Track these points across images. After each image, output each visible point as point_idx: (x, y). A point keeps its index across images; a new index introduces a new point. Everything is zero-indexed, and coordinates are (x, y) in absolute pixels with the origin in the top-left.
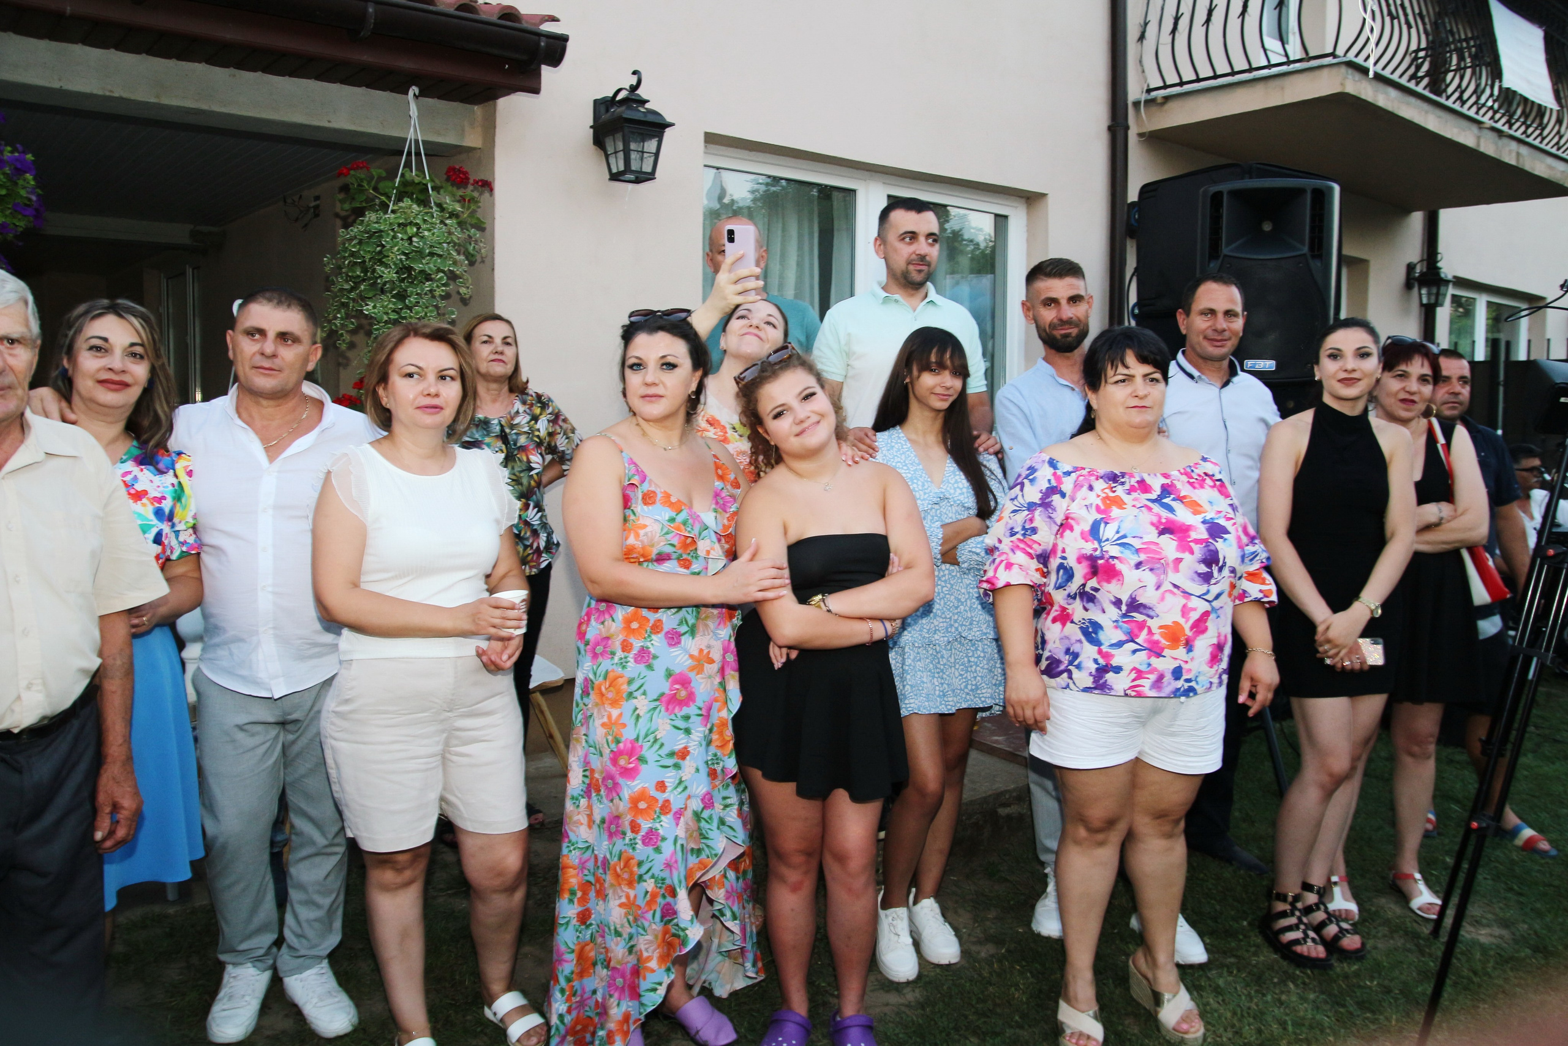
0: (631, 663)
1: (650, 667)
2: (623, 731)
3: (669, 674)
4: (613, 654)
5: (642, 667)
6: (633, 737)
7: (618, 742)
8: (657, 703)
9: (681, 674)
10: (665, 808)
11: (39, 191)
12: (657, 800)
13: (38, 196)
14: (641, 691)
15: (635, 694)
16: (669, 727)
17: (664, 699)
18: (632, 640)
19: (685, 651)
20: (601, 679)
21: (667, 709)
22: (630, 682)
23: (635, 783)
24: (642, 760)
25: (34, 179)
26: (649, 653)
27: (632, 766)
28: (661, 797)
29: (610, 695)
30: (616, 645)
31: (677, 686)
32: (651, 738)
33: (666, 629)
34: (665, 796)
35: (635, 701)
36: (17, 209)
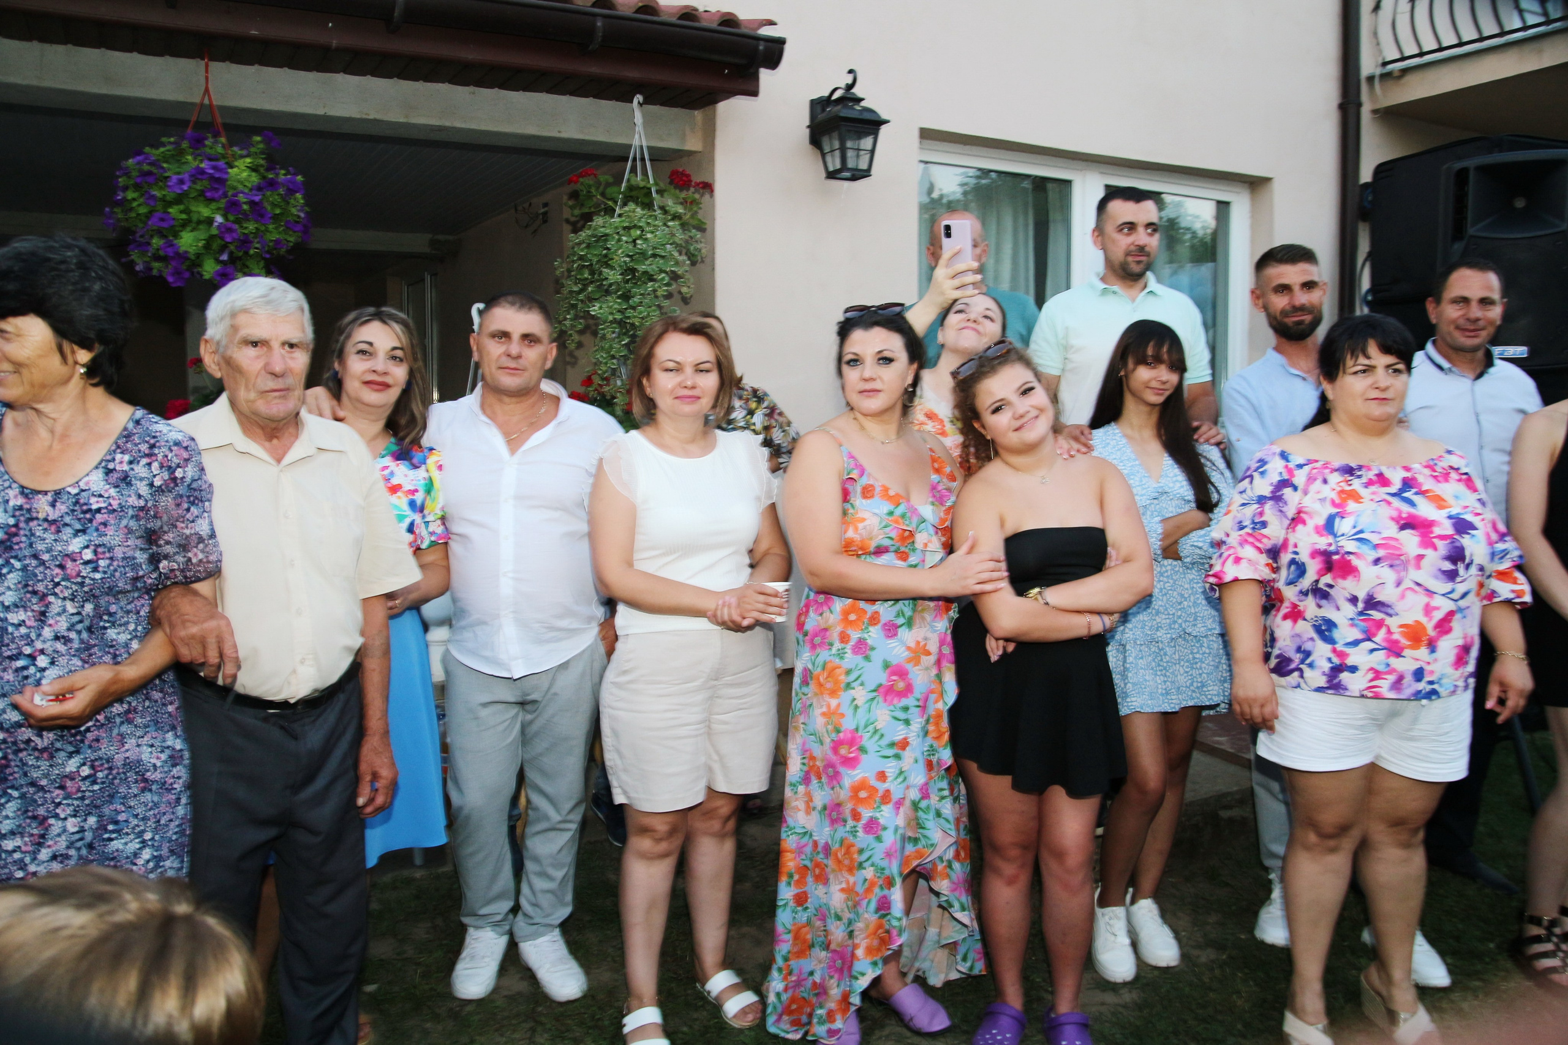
0: (849, 654)
1: (867, 658)
2: (843, 721)
3: (887, 665)
4: (831, 645)
5: (859, 658)
6: (853, 727)
7: (838, 731)
8: (875, 694)
9: (897, 665)
10: (886, 797)
11: (307, 209)
12: (877, 790)
13: (307, 213)
14: (859, 682)
15: (853, 685)
16: (888, 718)
17: (882, 690)
18: (850, 632)
19: (902, 642)
20: (819, 669)
21: (885, 700)
22: (848, 672)
23: (855, 772)
24: (862, 750)
25: (304, 198)
26: (866, 644)
27: (852, 755)
28: (882, 787)
29: (828, 686)
30: (834, 635)
31: (894, 678)
32: (871, 728)
33: (883, 620)
34: (886, 786)
35: (852, 692)
36: (289, 226)
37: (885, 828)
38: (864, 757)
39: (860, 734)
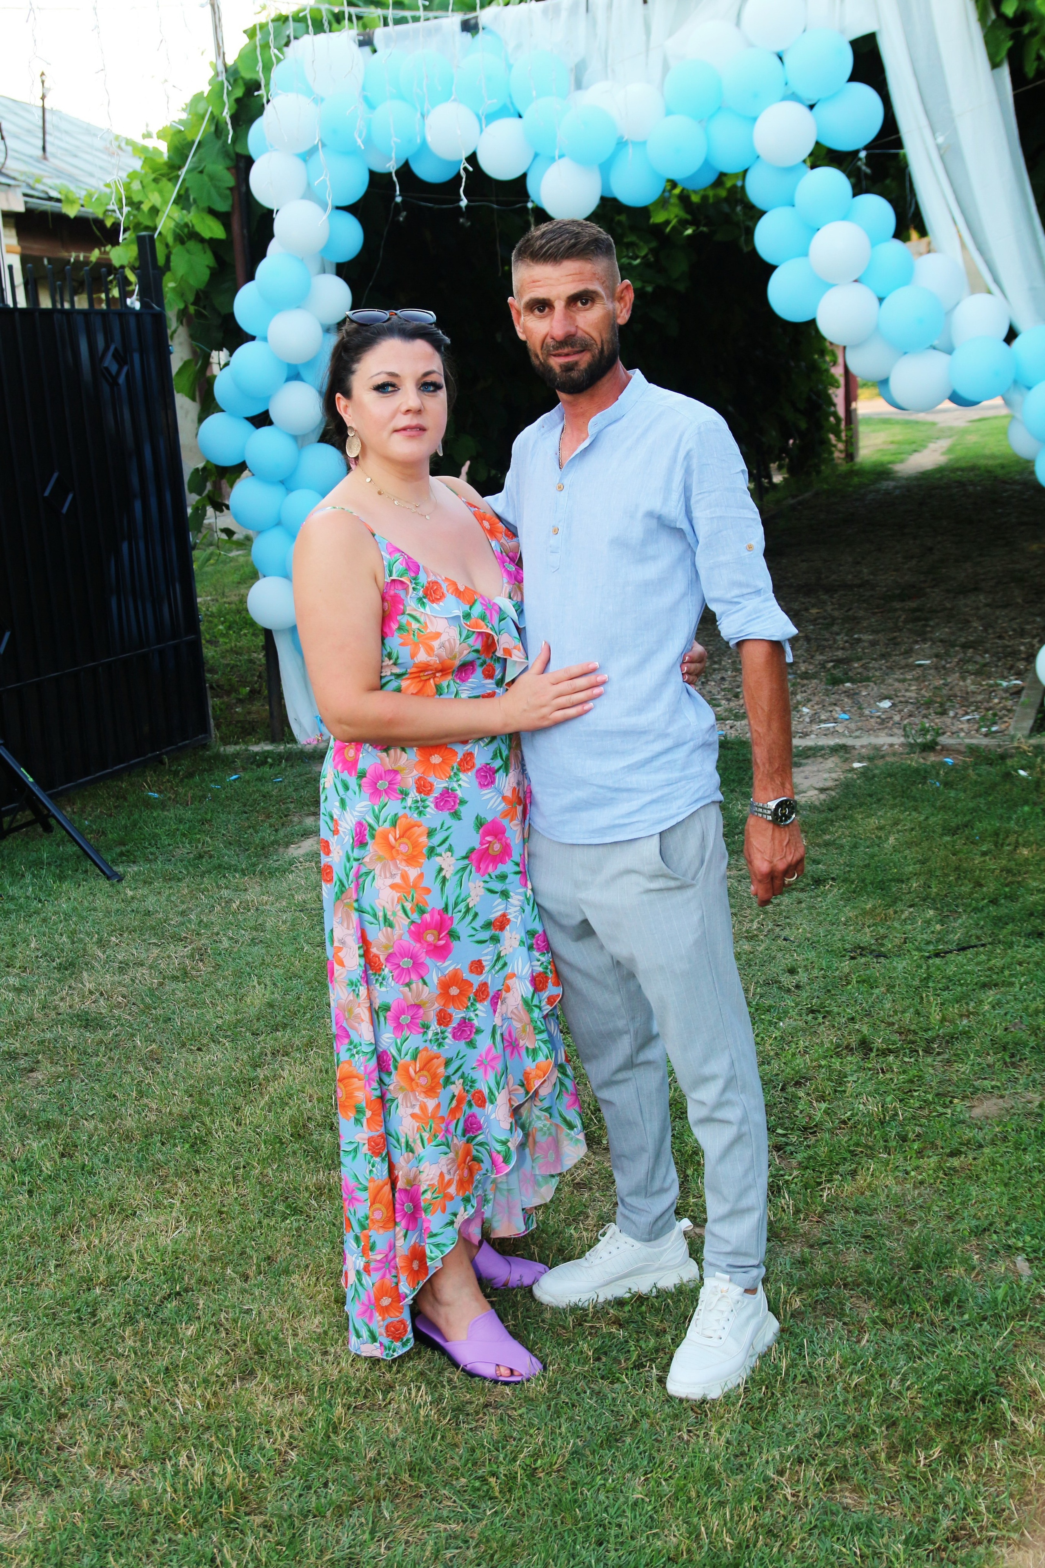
37: (478, 1031)
38: (455, 944)
39: (450, 915)
